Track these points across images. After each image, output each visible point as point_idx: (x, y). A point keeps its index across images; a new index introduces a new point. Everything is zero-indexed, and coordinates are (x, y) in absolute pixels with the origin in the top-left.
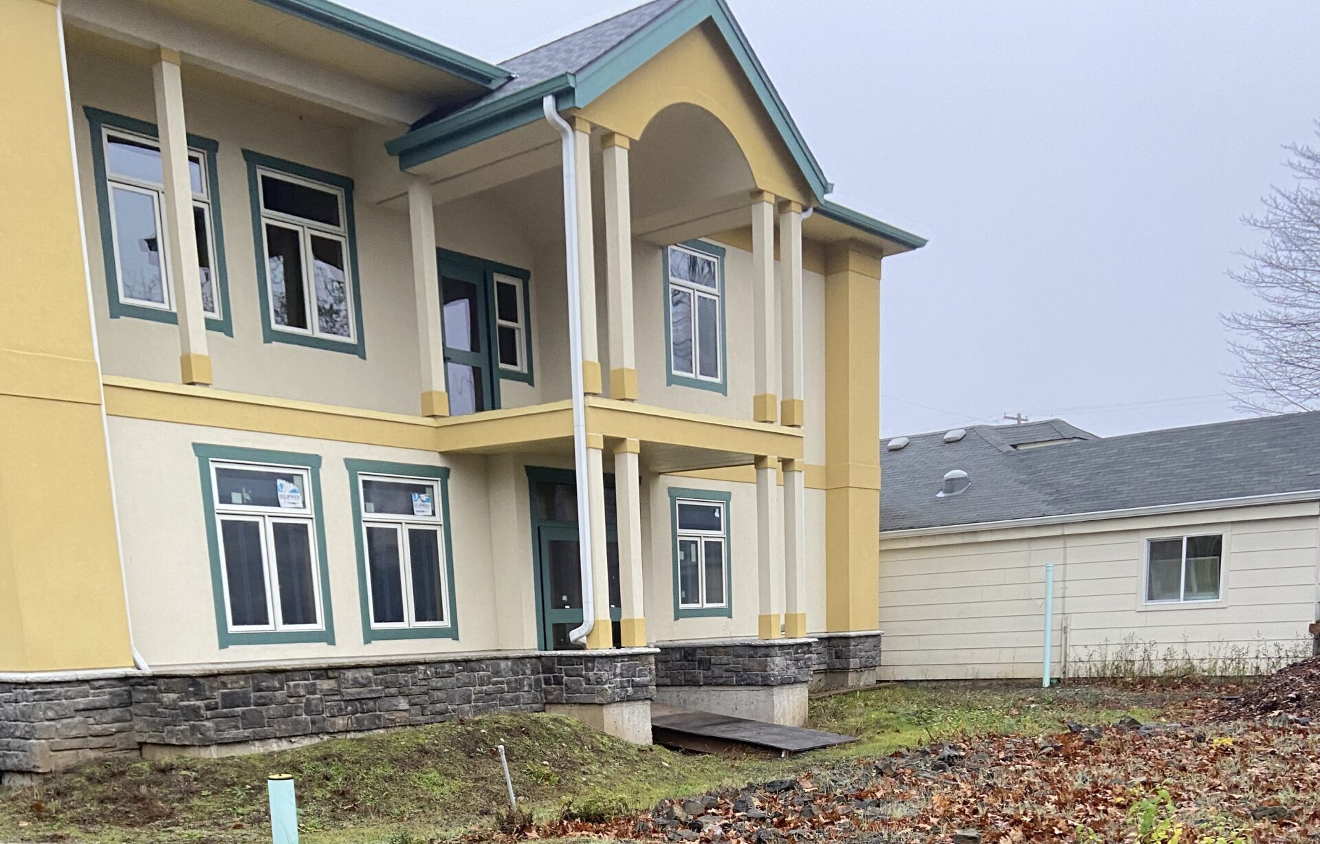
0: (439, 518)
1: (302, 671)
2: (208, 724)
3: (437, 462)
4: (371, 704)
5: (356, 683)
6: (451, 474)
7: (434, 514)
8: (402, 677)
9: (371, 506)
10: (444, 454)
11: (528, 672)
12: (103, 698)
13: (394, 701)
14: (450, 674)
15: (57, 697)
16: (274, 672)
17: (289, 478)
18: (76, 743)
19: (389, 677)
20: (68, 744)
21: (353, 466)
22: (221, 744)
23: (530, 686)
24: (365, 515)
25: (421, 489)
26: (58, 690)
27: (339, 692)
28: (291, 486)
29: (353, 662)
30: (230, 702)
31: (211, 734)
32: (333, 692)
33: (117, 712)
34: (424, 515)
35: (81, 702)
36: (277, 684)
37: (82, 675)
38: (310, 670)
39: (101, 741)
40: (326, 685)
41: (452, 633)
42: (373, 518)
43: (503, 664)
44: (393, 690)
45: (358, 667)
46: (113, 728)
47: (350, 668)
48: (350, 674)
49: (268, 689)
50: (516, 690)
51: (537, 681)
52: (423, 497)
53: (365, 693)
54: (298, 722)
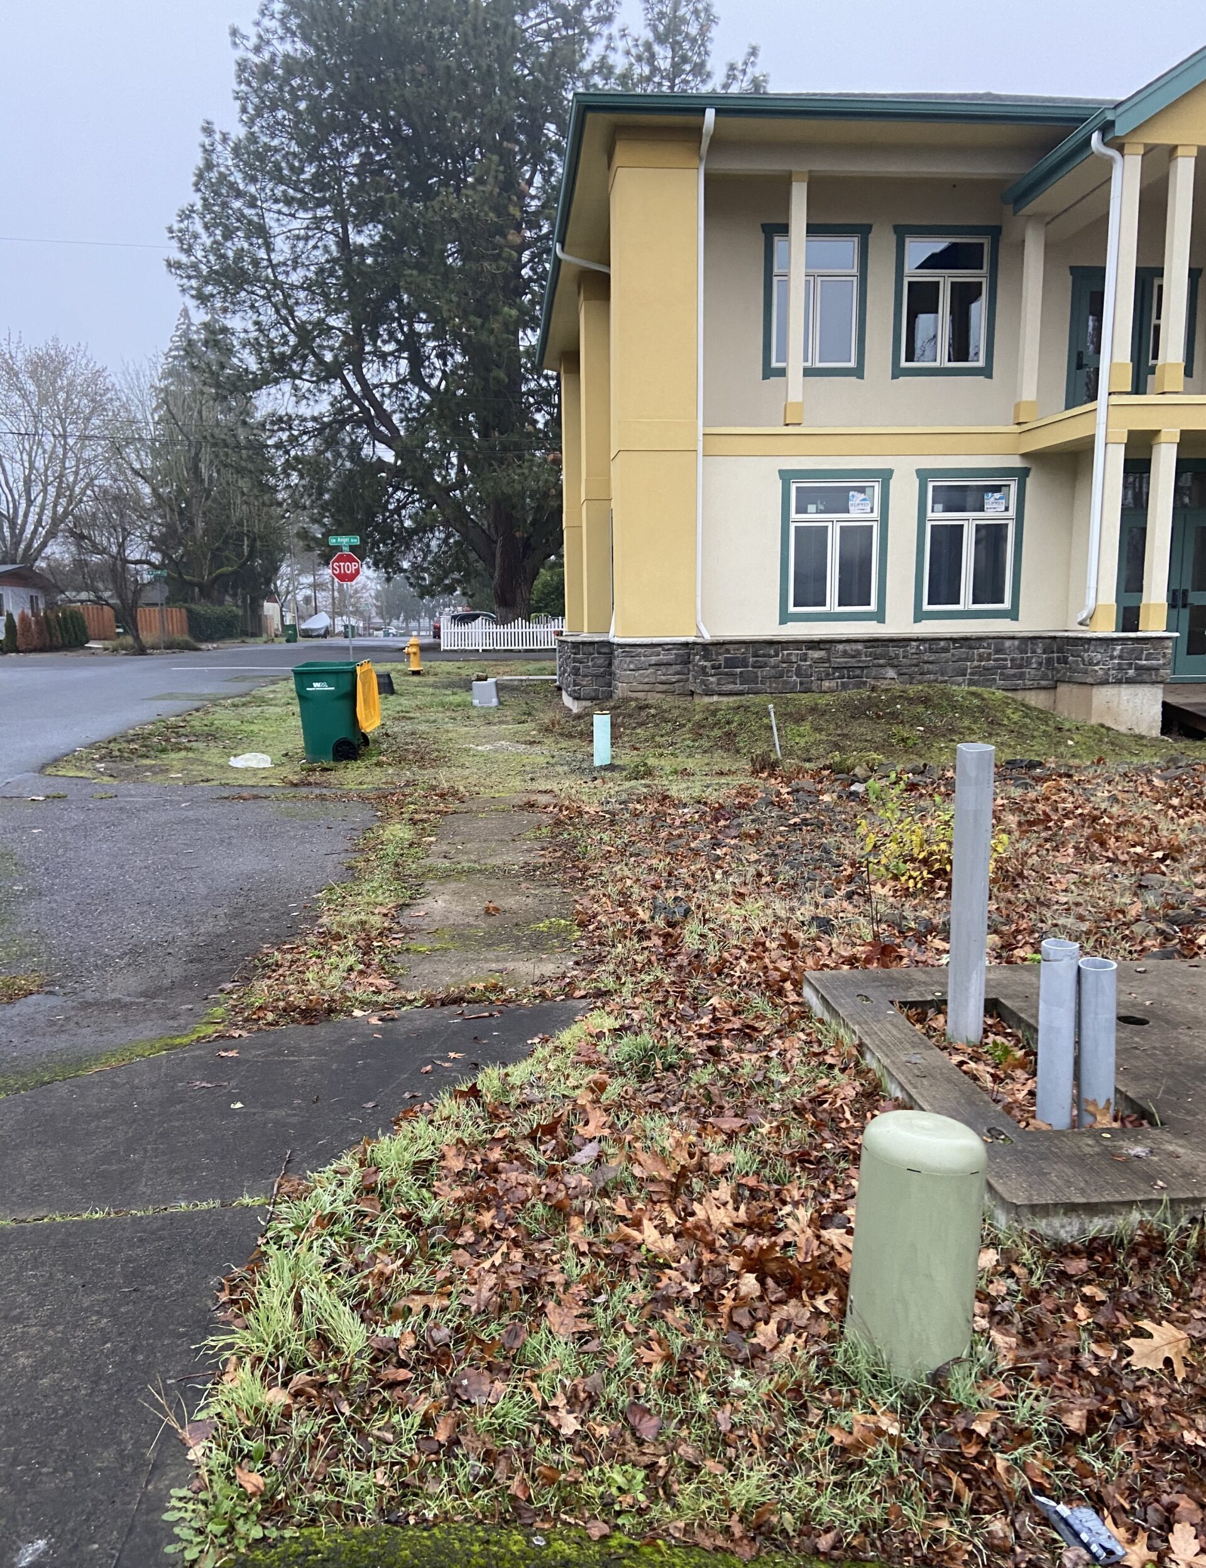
0: (1012, 513)
1: (797, 644)
2: (712, 679)
3: (1017, 463)
4: (858, 672)
5: (845, 654)
6: (1032, 473)
7: (1007, 509)
8: (892, 651)
9: (939, 507)
10: (1024, 456)
11: (1039, 651)
12: (671, 657)
13: (883, 671)
14: (945, 650)
15: (638, 655)
16: (771, 643)
17: (862, 490)
18: (647, 687)
19: (879, 651)
20: (641, 687)
21: (924, 475)
22: (720, 694)
23: (1040, 664)
24: (930, 515)
25: (997, 489)
26: (639, 650)
27: (829, 661)
28: (862, 496)
29: (844, 637)
30: (731, 663)
31: (714, 687)
32: (821, 660)
33: (678, 668)
34: (995, 510)
35: (654, 660)
36: (772, 652)
37: (655, 640)
38: (804, 642)
39: (665, 687)
40: (816, 654)
41: (1013, 614)
42: (939, 516)
43: (1008, 643)
44: (882, 662)
45: (848, 641)
46: (674, 679)
47: (841, 642)
48: (840, 647)
49: (764, 656)
50: (1021, 667)
51: (1049, 660)
52: (997, 495)
53: (852, 662)
54: (787, 682)
